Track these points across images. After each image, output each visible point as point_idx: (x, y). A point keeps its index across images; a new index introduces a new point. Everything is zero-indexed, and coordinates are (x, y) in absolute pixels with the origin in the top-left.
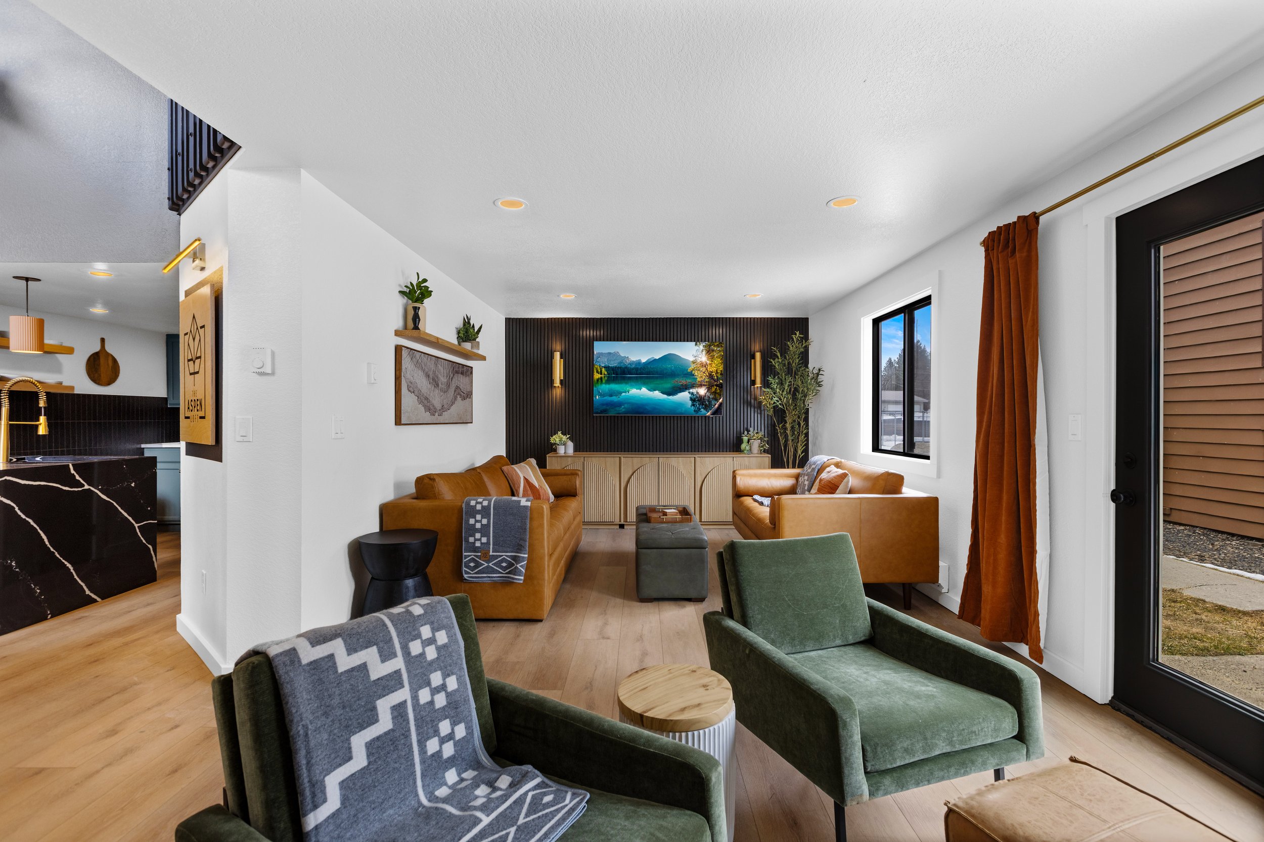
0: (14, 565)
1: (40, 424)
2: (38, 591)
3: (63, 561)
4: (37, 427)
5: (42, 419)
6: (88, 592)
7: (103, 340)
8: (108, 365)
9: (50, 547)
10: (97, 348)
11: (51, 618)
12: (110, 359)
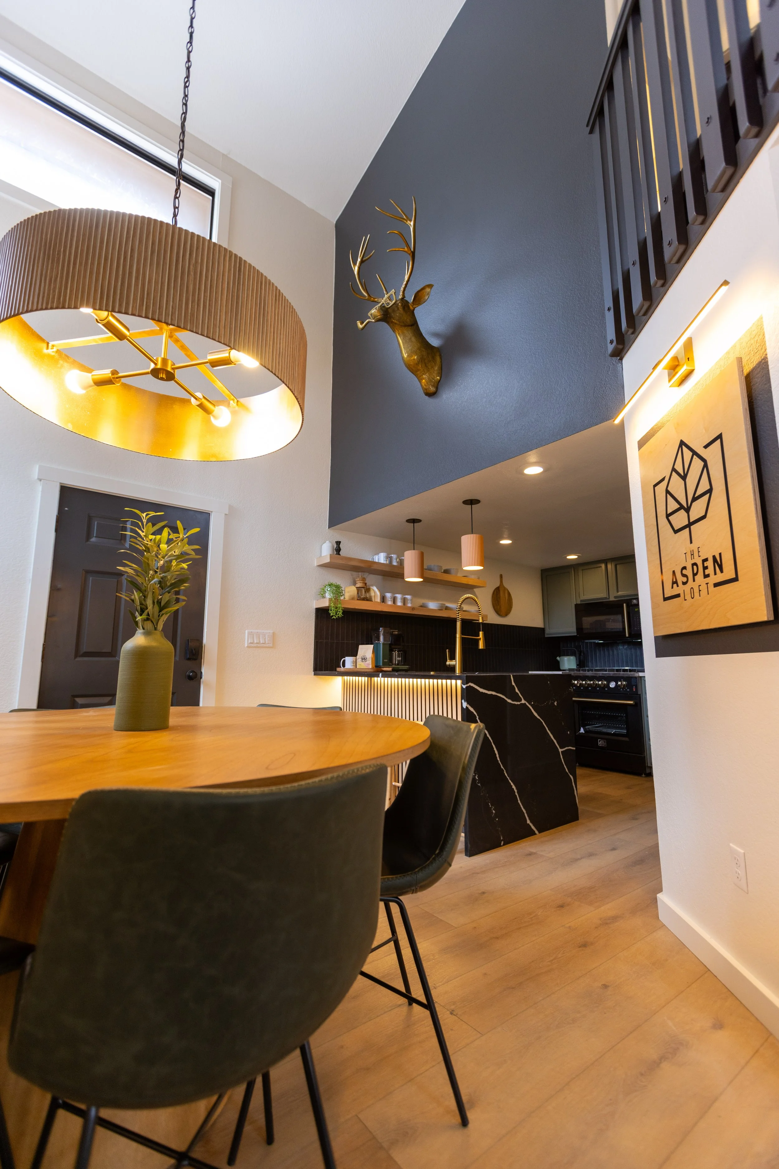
0: (477, 778)
1: (480, 639)
2: (494, 812)
3: (510, 781)
4: (477, 641)
5: (481, 633)
6: (528, 822)
7: (501, 576)
8: (505, 598)
9: (500, 763)
10: (498, 585)
11: (504, 845)
12: (506, 592)
